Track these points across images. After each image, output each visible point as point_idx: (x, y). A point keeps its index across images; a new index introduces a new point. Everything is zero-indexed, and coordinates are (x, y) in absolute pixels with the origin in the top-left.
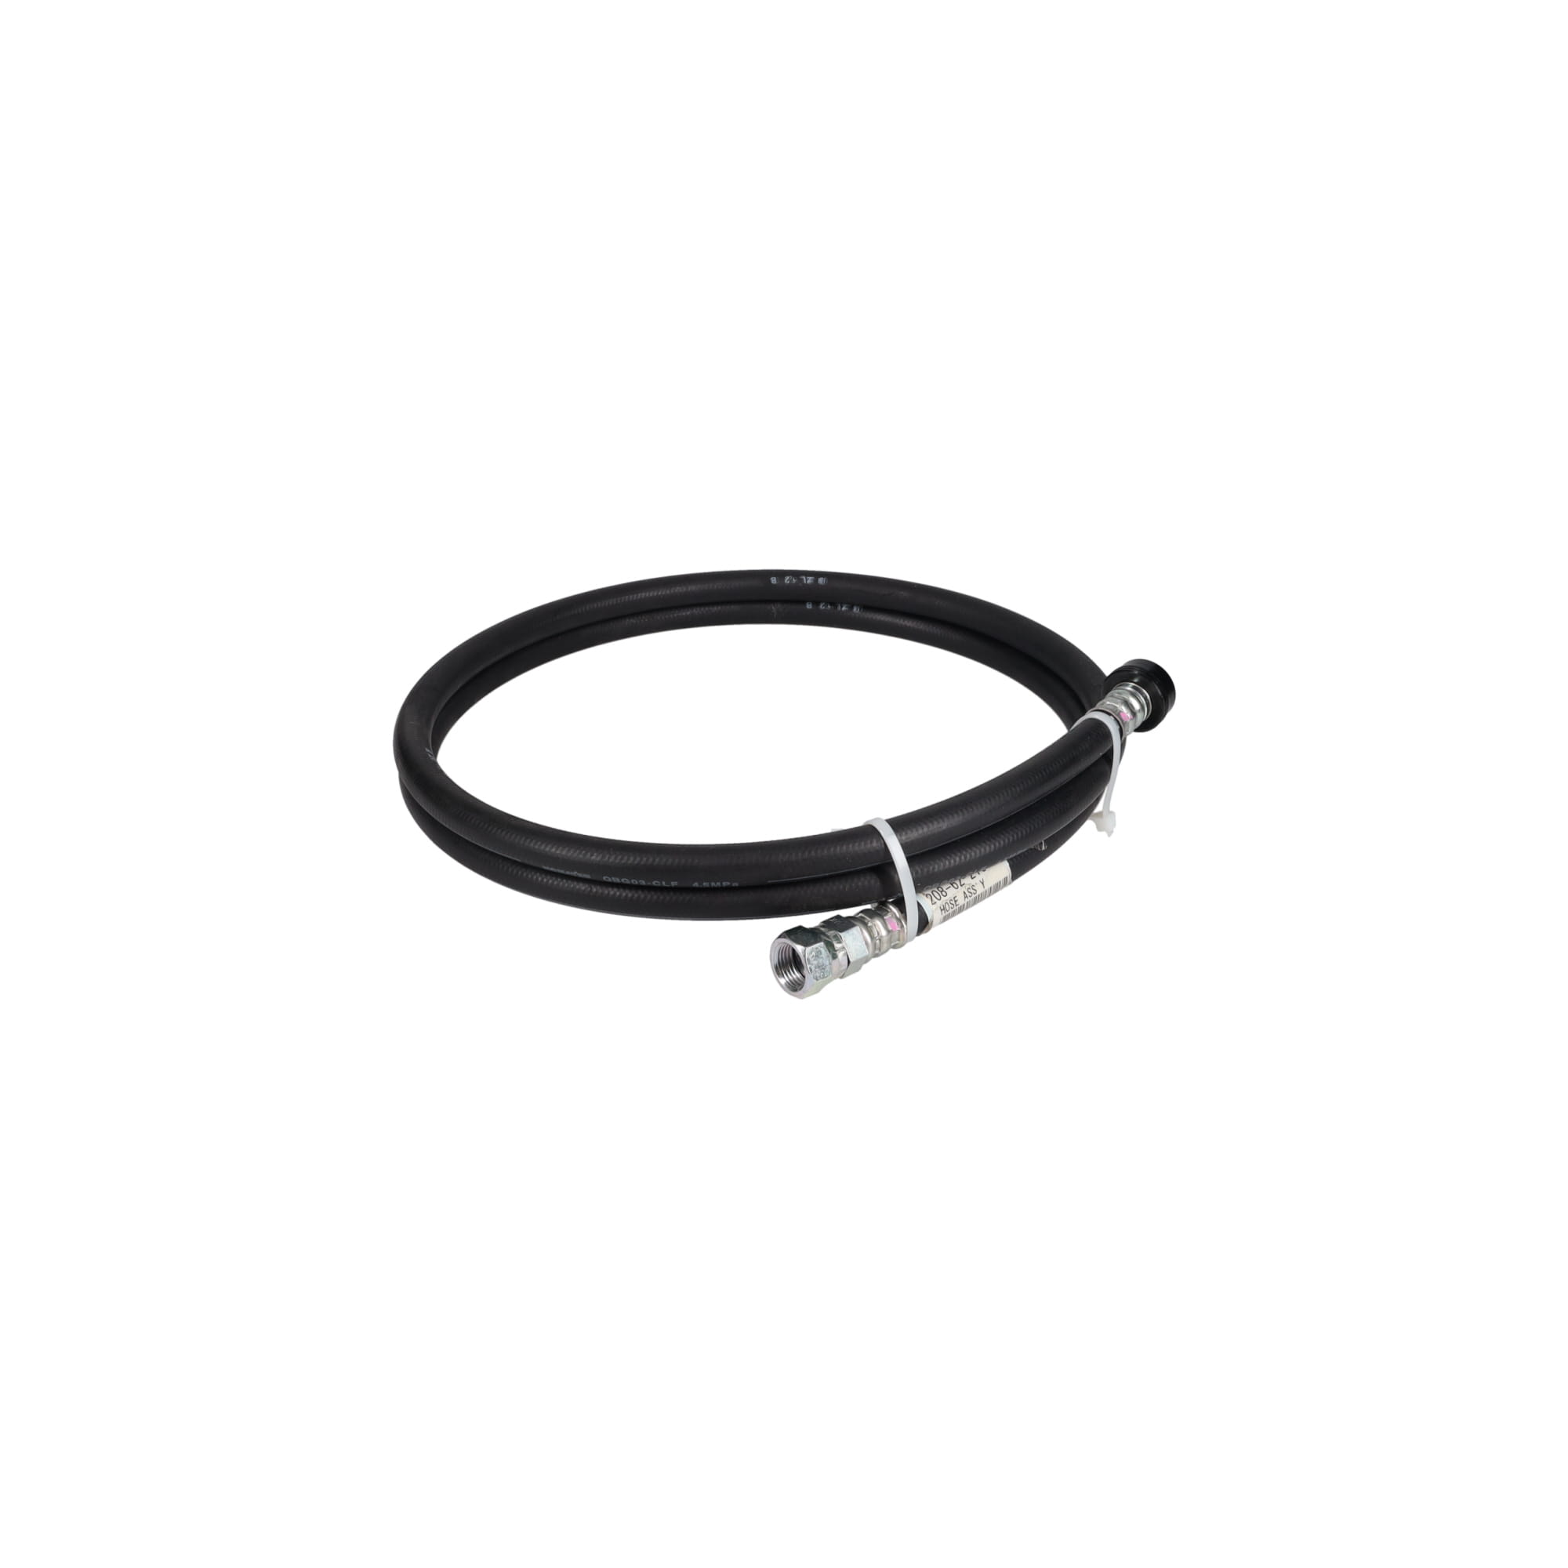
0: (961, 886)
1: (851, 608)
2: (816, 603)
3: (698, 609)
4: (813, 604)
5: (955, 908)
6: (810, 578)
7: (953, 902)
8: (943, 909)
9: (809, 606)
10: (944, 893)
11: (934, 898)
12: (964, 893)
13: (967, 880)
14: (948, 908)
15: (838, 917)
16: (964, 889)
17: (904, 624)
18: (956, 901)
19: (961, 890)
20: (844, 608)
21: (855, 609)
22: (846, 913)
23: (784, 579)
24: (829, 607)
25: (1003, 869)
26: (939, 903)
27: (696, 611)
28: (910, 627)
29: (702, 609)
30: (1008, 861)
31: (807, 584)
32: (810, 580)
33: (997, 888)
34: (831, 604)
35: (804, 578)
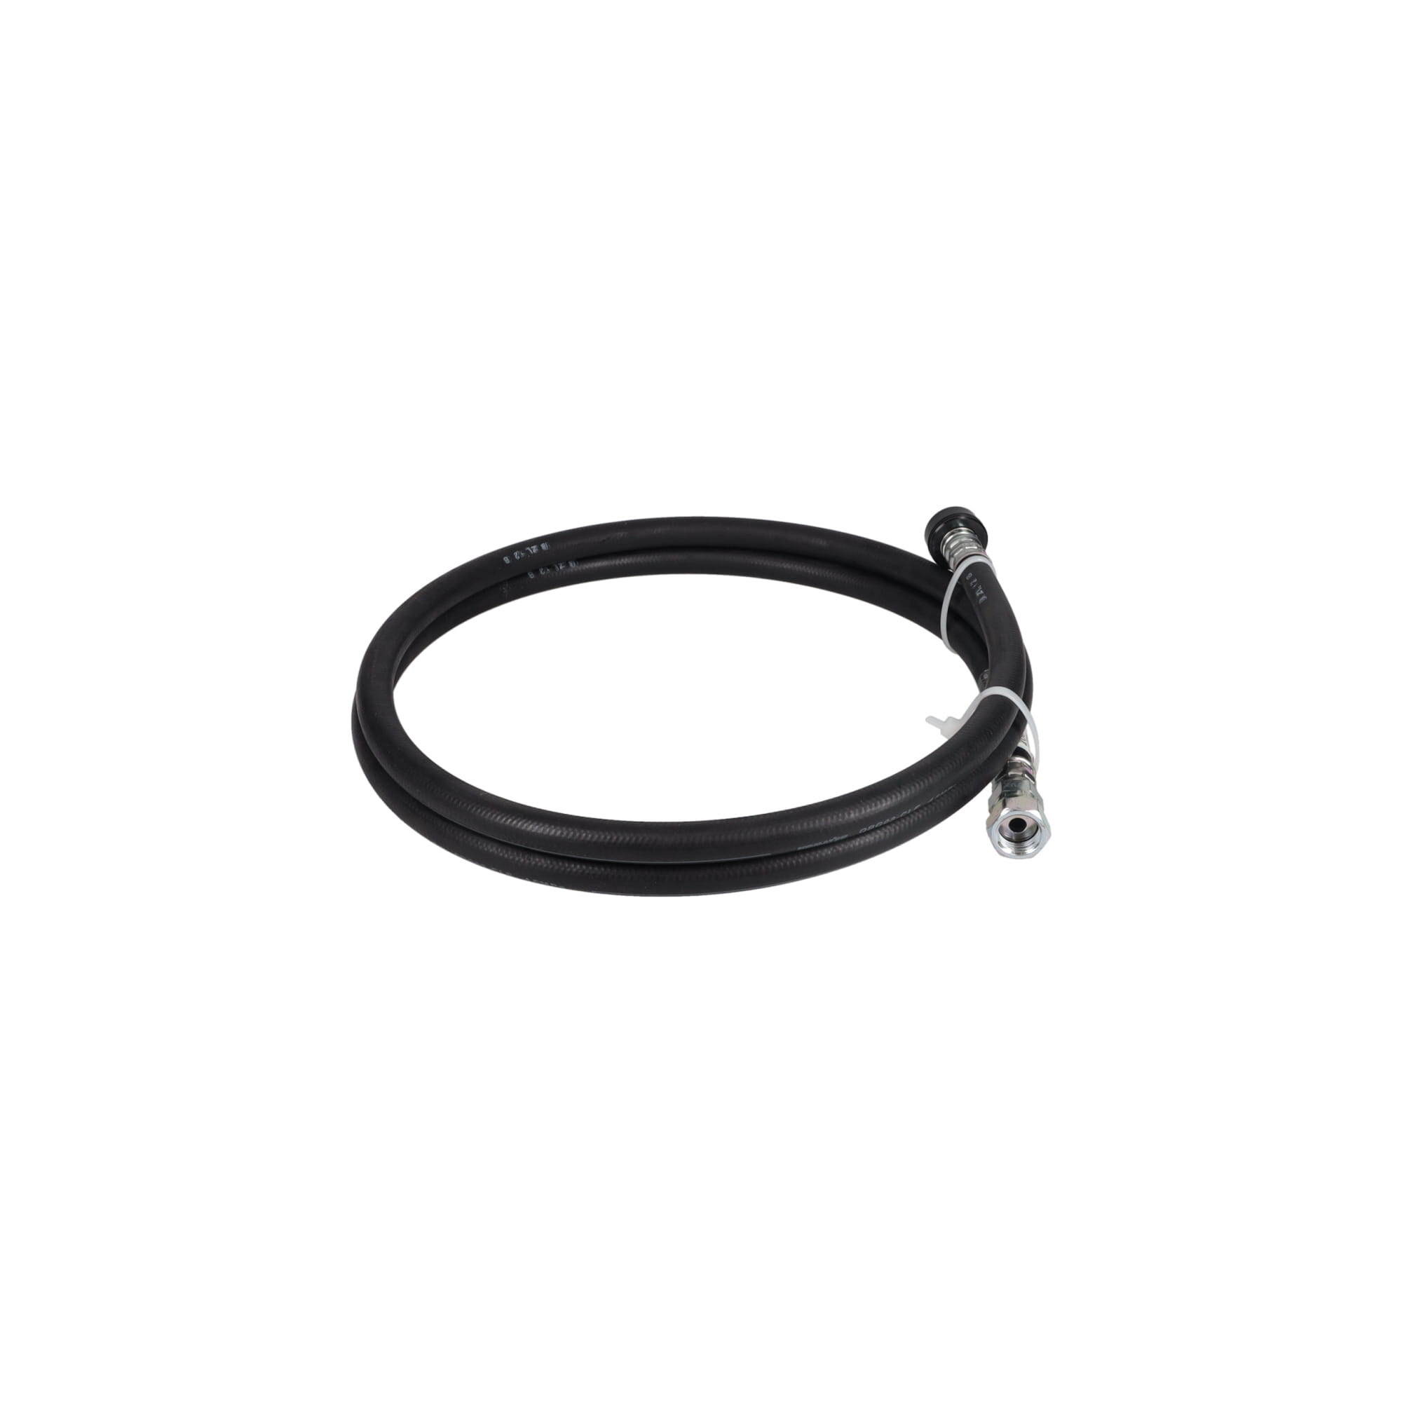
1: (567, 565)
2: (536, 571)
4: (534, 573)
6: (534, 547)
9: (532, 576)
17: (621, 563)
20: (561, 568)
21: (571, 564)
23: (514, 554)
24: (548, 570)
28: (627, 564)
31: (531, 554)
32: (534, 549)
34: (549, 567)
35: (528, 548)
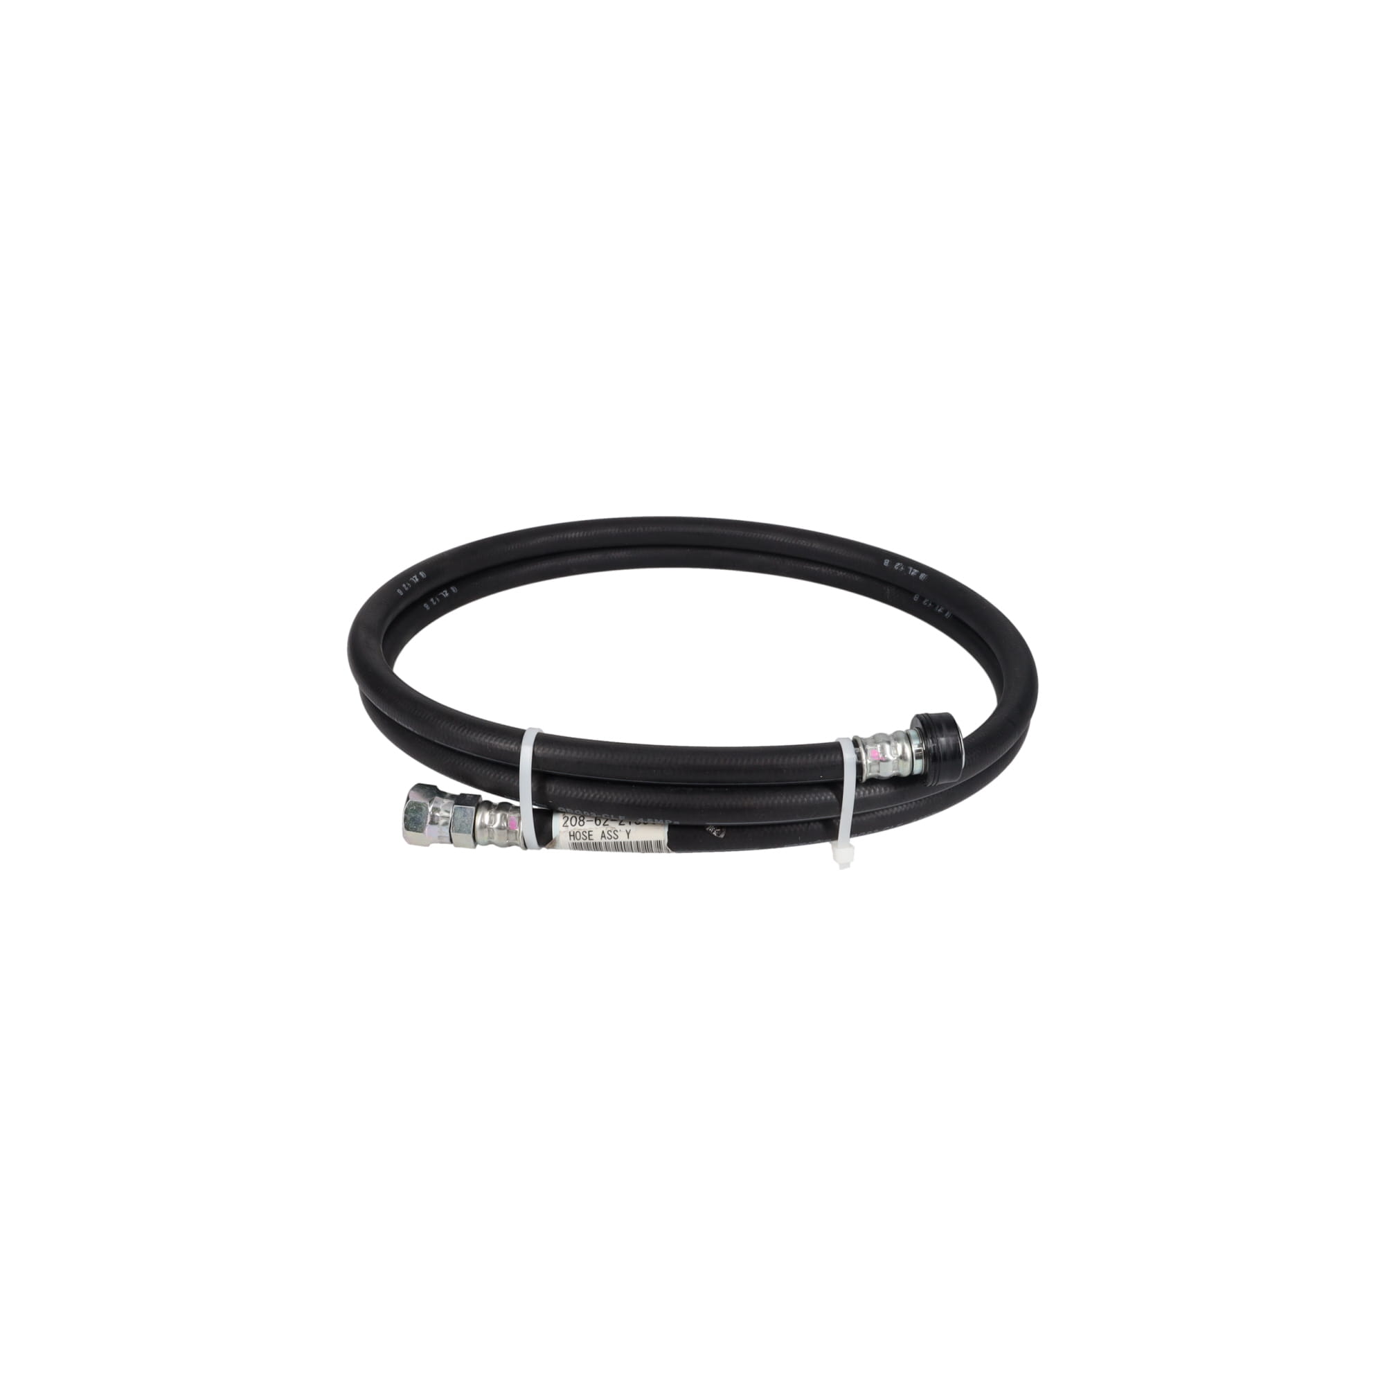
0: (604, 825)
3: (827, 568)
5: (588, 840)
6: (916, 571)
7: (587, 835)
8: (573, 835)
10: (581, 823)
11: (569, 822)
12: (603, 832)
13: (614, 825)
14: (578, 837)
15: (479, 797)
16: (604, 829)
18: (589, 835)
19: (601, 828)
22: (486, 796)
23: (895, 564)
25: (659, 833)
26: (571, 828)
27: (824, 570)
29: (830, 570)
30: (671, 827)
31: (910, 576)
32: (914, 572)
33: (646, 847)
35: (911, 568)
